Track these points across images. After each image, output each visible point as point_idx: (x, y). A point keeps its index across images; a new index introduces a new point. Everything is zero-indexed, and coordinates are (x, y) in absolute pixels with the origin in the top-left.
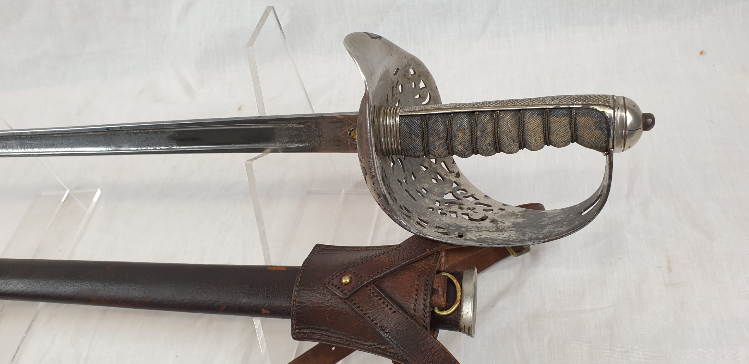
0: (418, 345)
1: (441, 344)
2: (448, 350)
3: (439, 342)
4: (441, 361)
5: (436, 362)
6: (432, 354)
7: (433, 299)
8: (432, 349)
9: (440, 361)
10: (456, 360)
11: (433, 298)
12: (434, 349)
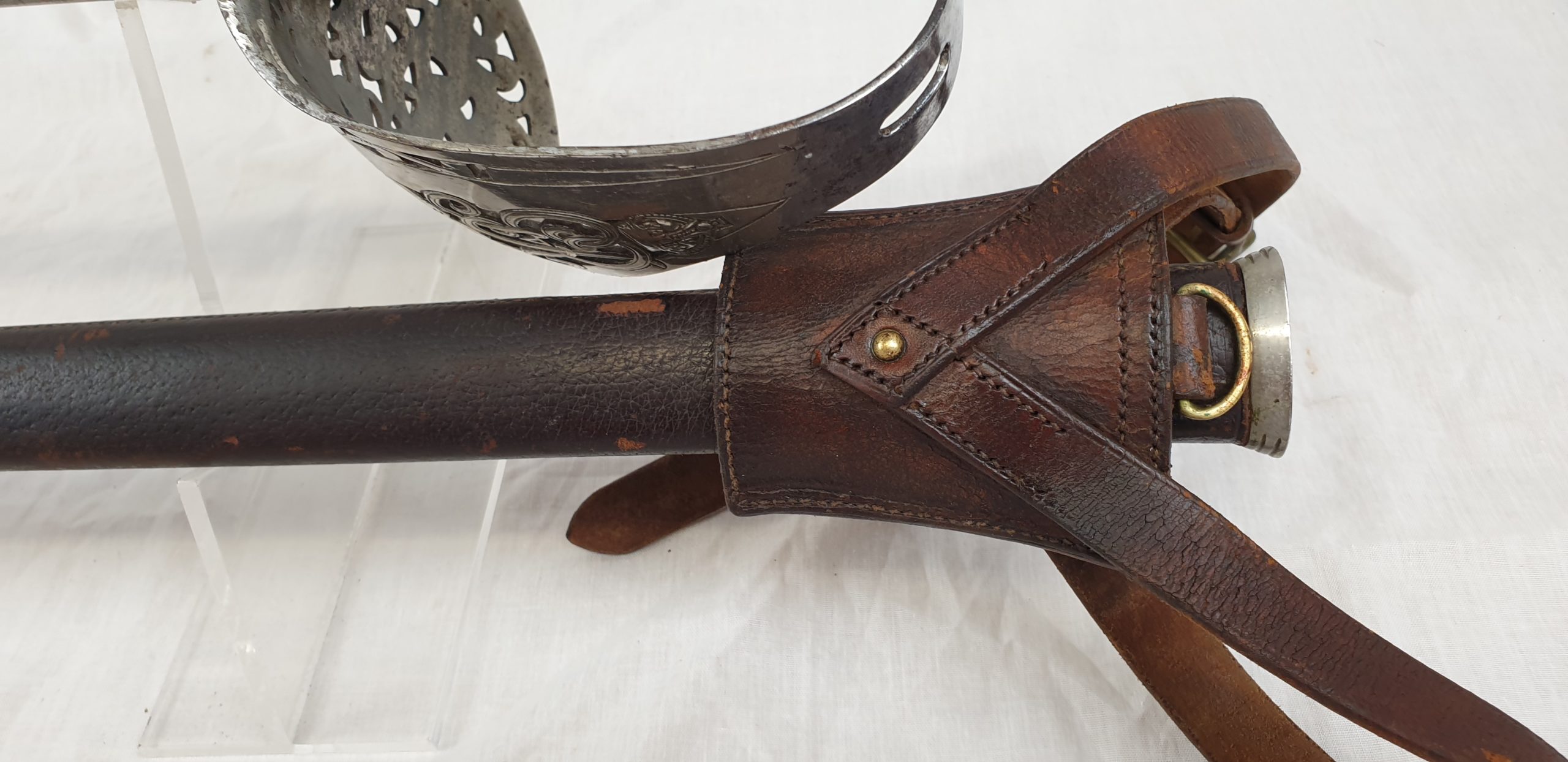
0: (1146, 522)
1: (1217, 513)
2: (1239, 528)
3: (1209, 507)
4: (1223, 562)
5: (1208, 566)
6: (1192, 545)
7: (1178, 378)
8: (1192, 531)
9: (1218, 563)
10: (1265, 553)
11: (1178, 374)
12: (1196, 531)
